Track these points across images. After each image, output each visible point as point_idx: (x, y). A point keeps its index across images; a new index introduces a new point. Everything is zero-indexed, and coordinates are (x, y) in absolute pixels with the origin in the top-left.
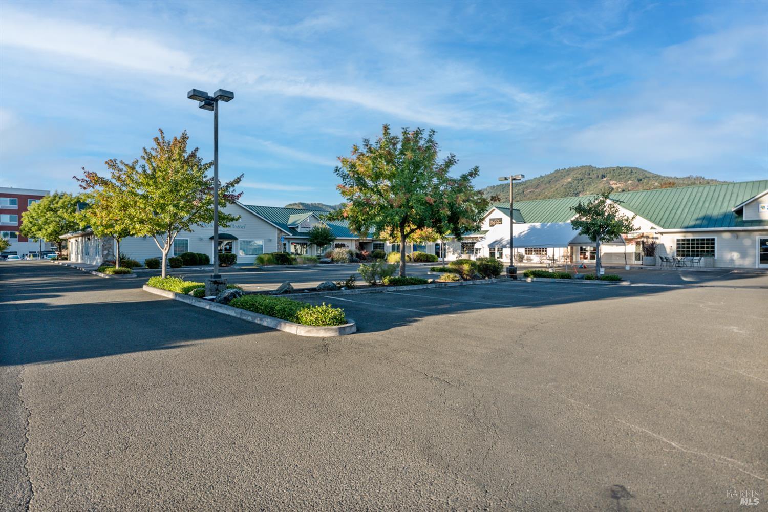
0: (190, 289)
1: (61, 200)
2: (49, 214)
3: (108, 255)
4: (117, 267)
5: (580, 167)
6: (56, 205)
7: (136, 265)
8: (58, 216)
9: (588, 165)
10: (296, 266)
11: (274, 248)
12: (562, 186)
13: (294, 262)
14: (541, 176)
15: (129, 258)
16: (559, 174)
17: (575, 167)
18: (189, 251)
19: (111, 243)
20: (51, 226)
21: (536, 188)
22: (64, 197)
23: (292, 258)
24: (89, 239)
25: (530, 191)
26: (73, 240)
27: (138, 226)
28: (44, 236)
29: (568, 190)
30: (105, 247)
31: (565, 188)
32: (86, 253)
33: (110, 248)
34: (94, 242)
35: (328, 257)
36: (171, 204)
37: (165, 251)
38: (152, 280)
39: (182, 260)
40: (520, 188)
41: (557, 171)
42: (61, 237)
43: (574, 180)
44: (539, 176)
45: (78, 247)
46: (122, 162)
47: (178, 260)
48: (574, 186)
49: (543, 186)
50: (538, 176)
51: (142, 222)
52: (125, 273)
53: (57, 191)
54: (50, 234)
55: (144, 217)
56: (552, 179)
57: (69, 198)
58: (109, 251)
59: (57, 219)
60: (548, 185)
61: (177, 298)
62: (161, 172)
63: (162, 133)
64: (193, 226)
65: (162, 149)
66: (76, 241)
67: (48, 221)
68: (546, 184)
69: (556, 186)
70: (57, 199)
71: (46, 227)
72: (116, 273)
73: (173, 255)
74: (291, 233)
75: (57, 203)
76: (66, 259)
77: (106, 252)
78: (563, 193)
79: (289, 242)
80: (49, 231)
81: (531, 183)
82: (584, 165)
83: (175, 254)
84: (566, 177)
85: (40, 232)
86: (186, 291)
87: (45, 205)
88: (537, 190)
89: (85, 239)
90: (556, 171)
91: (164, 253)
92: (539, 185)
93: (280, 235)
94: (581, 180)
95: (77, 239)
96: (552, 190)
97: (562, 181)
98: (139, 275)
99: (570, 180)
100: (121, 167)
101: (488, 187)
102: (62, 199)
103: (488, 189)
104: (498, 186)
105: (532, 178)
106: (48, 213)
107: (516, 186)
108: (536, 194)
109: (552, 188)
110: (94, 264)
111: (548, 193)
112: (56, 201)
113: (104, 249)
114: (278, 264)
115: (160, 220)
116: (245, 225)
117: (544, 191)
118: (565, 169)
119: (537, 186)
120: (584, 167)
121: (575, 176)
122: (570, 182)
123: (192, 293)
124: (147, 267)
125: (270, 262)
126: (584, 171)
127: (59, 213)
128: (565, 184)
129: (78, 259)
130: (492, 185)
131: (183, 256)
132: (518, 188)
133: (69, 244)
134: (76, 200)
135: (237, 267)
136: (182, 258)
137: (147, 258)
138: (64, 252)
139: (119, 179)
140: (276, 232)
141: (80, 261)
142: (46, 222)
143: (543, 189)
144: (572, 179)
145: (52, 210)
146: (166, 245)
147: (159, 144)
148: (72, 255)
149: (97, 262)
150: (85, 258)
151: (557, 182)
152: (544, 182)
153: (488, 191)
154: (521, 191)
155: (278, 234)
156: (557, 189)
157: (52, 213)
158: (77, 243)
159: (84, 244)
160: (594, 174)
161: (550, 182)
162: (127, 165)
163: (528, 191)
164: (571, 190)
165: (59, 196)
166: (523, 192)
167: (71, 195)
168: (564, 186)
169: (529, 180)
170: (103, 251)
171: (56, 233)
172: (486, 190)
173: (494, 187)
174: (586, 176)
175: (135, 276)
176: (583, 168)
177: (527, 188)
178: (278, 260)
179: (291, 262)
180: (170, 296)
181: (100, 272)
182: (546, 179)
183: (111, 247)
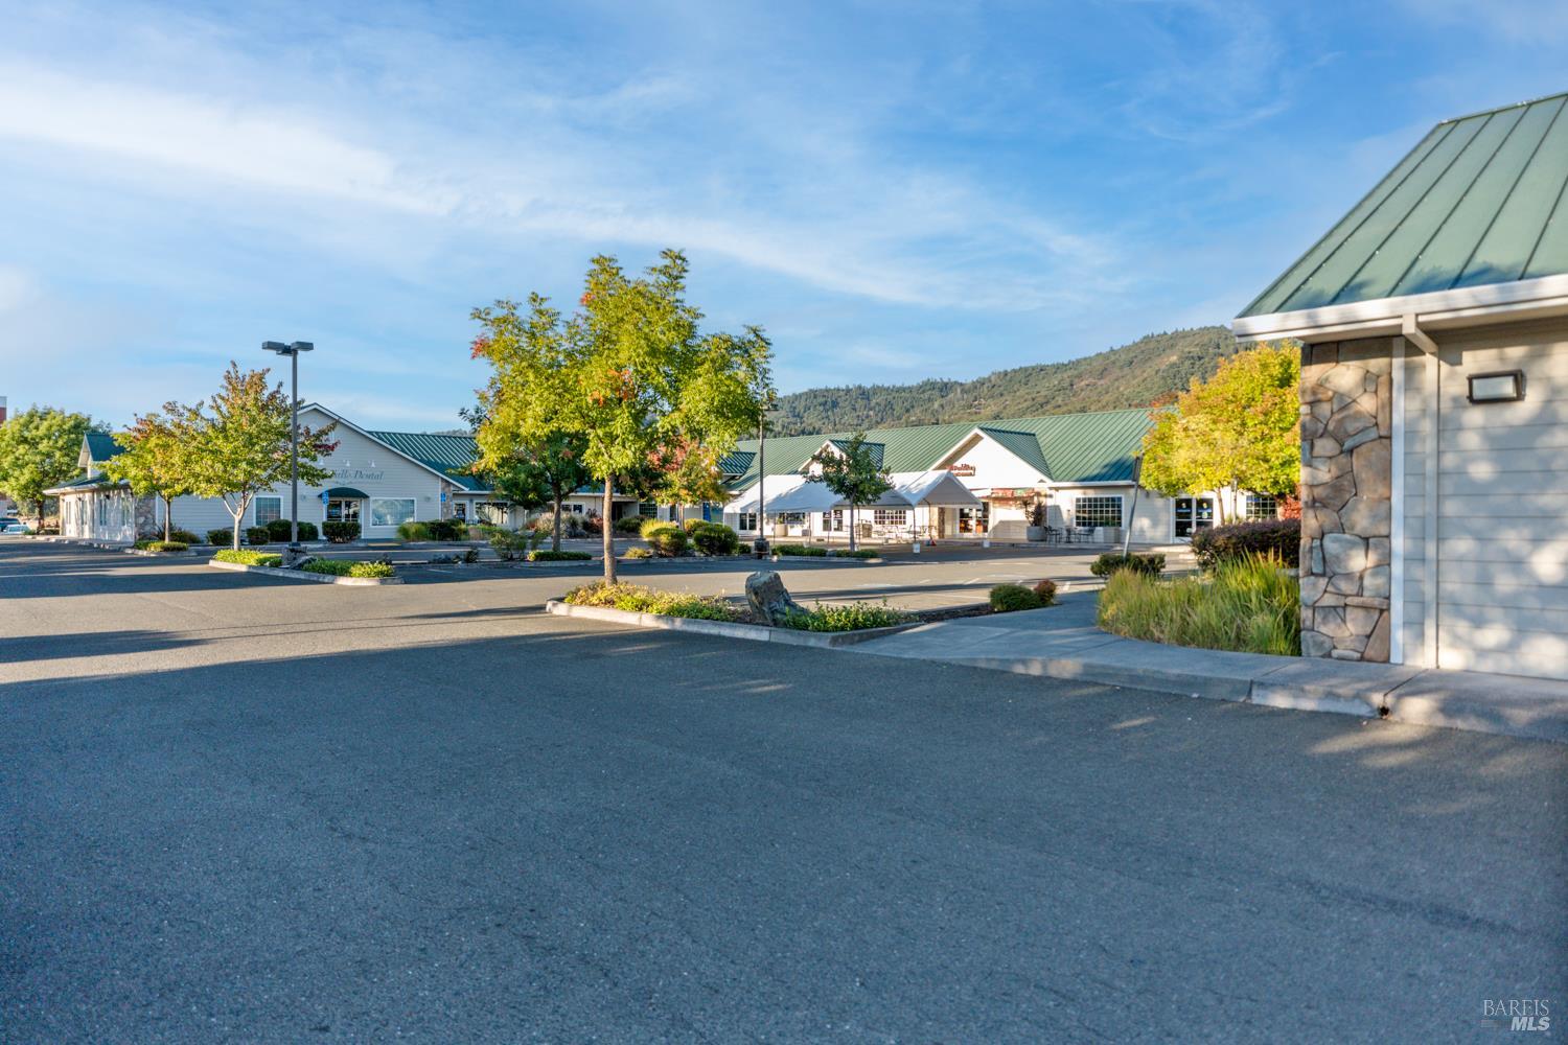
0: (266, 560)
1: (45, 424)
2: (22, 449)
3: (145, 523)
4: (167, 541)
5: (1200, 329)
6: (34, 432)
7: (194, 540)
8: (40, 453)
9: (1218, 325)
10: (465, 542)
11: (435, 512)
12: (1157, 372)
13: (463, 537)
14: (1112, 350)
15: (180, 529)
16: (1152, 345)
17: (1188, 329)
18: (282, 518)
19: (151, 505)
20: (25, 471)
21: (1102, 375)
22: (49, 417)
23: (460, 530)
24: (108, 497)
25: (1087, 382)
26: (72, 499)
27: (203, 485)
28: (13, 490)
29: (1169, 381)
30: (141, 510)
31: (1164, 378)
32: (101, 518)
33: (149, 512)
34: (118, 502)
35: (528, 528)
36: (245, 460)
37: (239, 515)
38: (222, 553)
39: (269, 532)
40: (1065, 376)
41: (1147, 339)
42: (47, 492)
43: (1183, 359)
44: (1108, 349)
45: (82, 511)
46: (184, 407)
47: (262, 532)
48: (1183, 373)
49: (1117, 372)
50: (1105, 350)
51: (209, 480)
52: (179, 549)
53: (34, 405)
54: (26, 487)
55: (212, 475)
56: (1136, 357)
57: (59, 418)
58: (146, 518)
59: (38, 459)
60: (1126, 370)
61: (251, 570)
62: (233, 423)
63: (234, 365)
64: (274, 485)
65: (234, 389)
66: (80, 499)
67: (20, 462)
68: (1121, 368)
69: (1144, 371)
70: (37, 420)
71: (17, 473)
72: (166, 549)
73: (254, 525)
74: (467, 486)
75: (37, 428)
76: (56, 533)
77: (142, 520)
78: (1159, 387)
79: (471, 501)
80: (23, 481)
81: (1090, 364)
82: (1209, 326)
83: (257, 524)
84: (1168, 351)
85: (5, 483)
86: (262, 562)
87: (13, 433)
88: (1102, 382)
89: (99, 496)
90: (1145, 338)
91: (237, 518)
92: (1106, 369)
93: (447, 489)
94: (1200, 358)
95: (81, 495)
96: (1134, 382)
97: (1158, 361)
98: (199, 553)
99: (1174, 358)
100: (181, 410)
101: (993, 373)
102: (46, 420)
103: (993, 378)
104: (1015, 371)
105: (1093, 355)
106: (21, 447)
107: (1055, 372)
108: (1099, 389)
109: (1134, 378)
110: (118, 539)
111: (1126, 389)
112: (35, 424)
113: (138, 513)
114: (434, 539)
115: (231, 478)
116: (382, 472)
117: (1117, 384)
118: (1165, 334)
119: (1102, 374)
120: (1208, 329)
121: (1187, 350)
122: (1175, 364)
123: (268, 564)
124: (211, 543)
125: (419, 535)
126: (1206, 339)
127: (40, 447)
128: (1163, 367)
129: (83, 531)
130: (1002, 370)
131: (271, 526)
132: (1059, 376)
133: (63, 506)
134: (72, 423)
135: (362, 545)
136: (269, 529)
137: (212, 529)
138: (50, 521)
139: (179, 426)
140: (440, 485)
141: (87, 535)
142: (18, 464)
143: (1117, 380)
144: (1180, 358)
145: (25, 441)
146: (239, 509)
147: (230, 383)
148: (67, 526)
149: (125, 536)
150: (98, 529)
151: (1148, 365)
152: (1118, 364)
153: (993, 382)
154: (1066, 384)
155: (443, 489)
156: (1145, 379)
157: (27, 447)
158: (80, 503)
159: (96, 506)
160: (1227, 346)
161: (1131, 363)
162: (190, 410)
163: (1083, 383)
164: (1177, 381)
165: (39, 414)
166: (1072, 385)
167: (62, 412)
168: (1160, 373)
169: (1085, 359)
170: (136, 517)
171: (38, 485)
172: (989, 380)
173: (1006, 373)
174: (1211, 350)
175: (194, 554)
176: (1206, 332)
177: (1080, 376)
178: (434, 533)
179: (457, 535)
180: (244, 569)
181: (140, 549)
182: (1123, 357)
183: (151, 511)
